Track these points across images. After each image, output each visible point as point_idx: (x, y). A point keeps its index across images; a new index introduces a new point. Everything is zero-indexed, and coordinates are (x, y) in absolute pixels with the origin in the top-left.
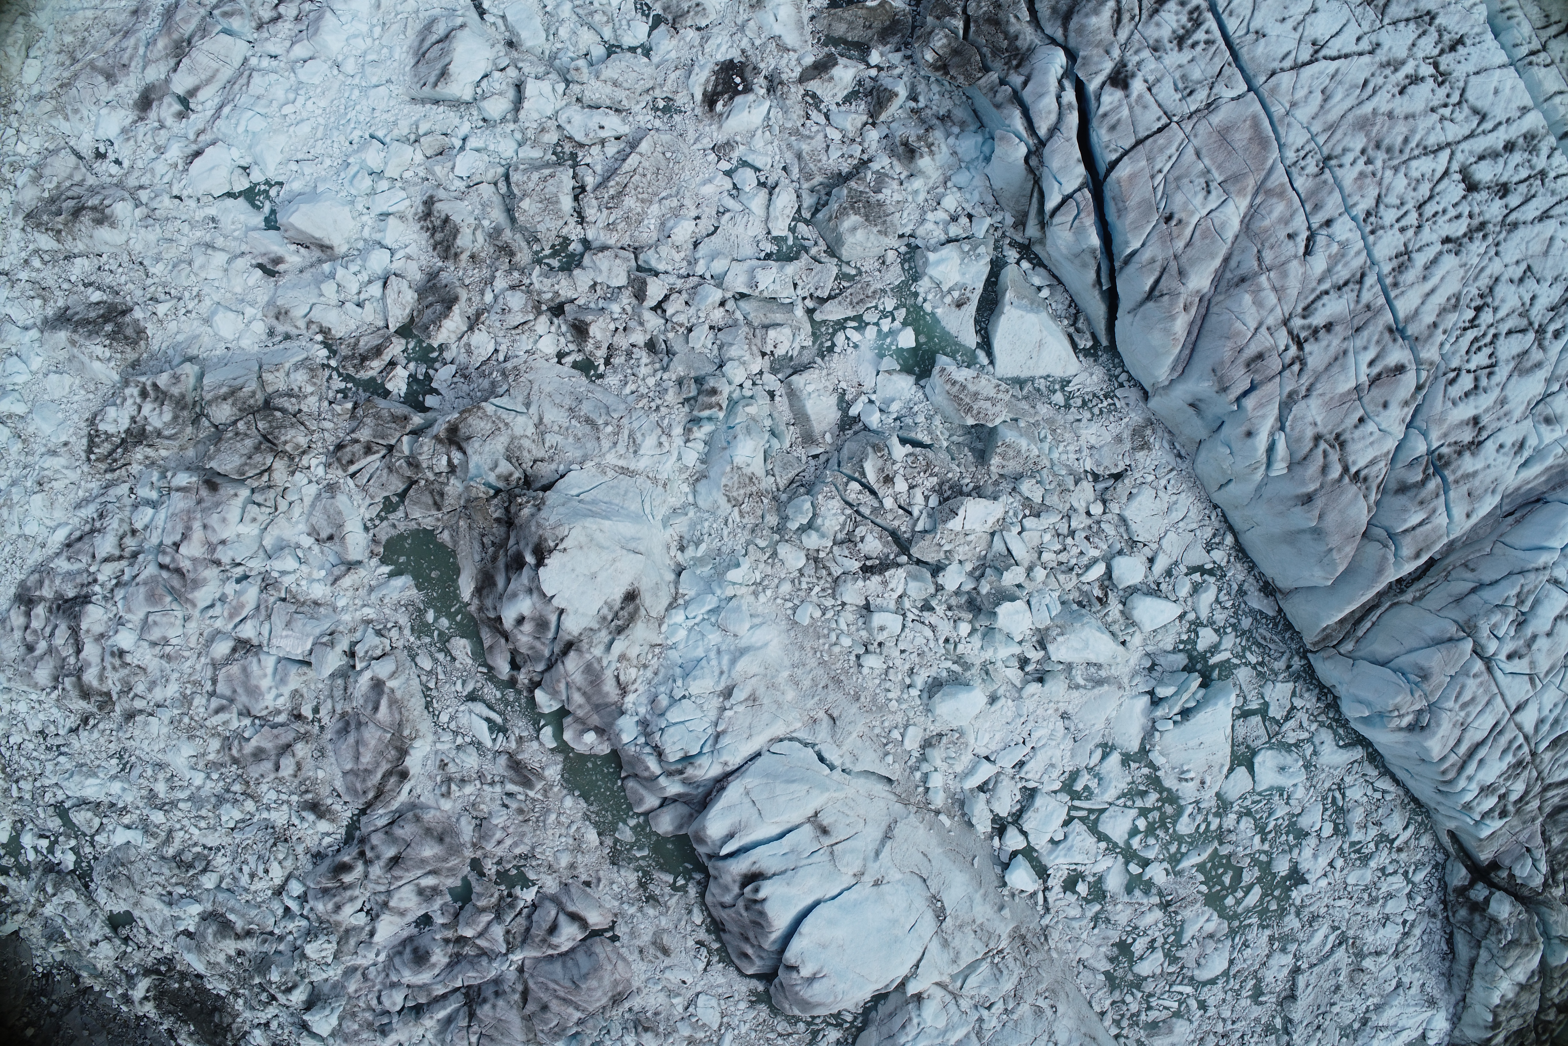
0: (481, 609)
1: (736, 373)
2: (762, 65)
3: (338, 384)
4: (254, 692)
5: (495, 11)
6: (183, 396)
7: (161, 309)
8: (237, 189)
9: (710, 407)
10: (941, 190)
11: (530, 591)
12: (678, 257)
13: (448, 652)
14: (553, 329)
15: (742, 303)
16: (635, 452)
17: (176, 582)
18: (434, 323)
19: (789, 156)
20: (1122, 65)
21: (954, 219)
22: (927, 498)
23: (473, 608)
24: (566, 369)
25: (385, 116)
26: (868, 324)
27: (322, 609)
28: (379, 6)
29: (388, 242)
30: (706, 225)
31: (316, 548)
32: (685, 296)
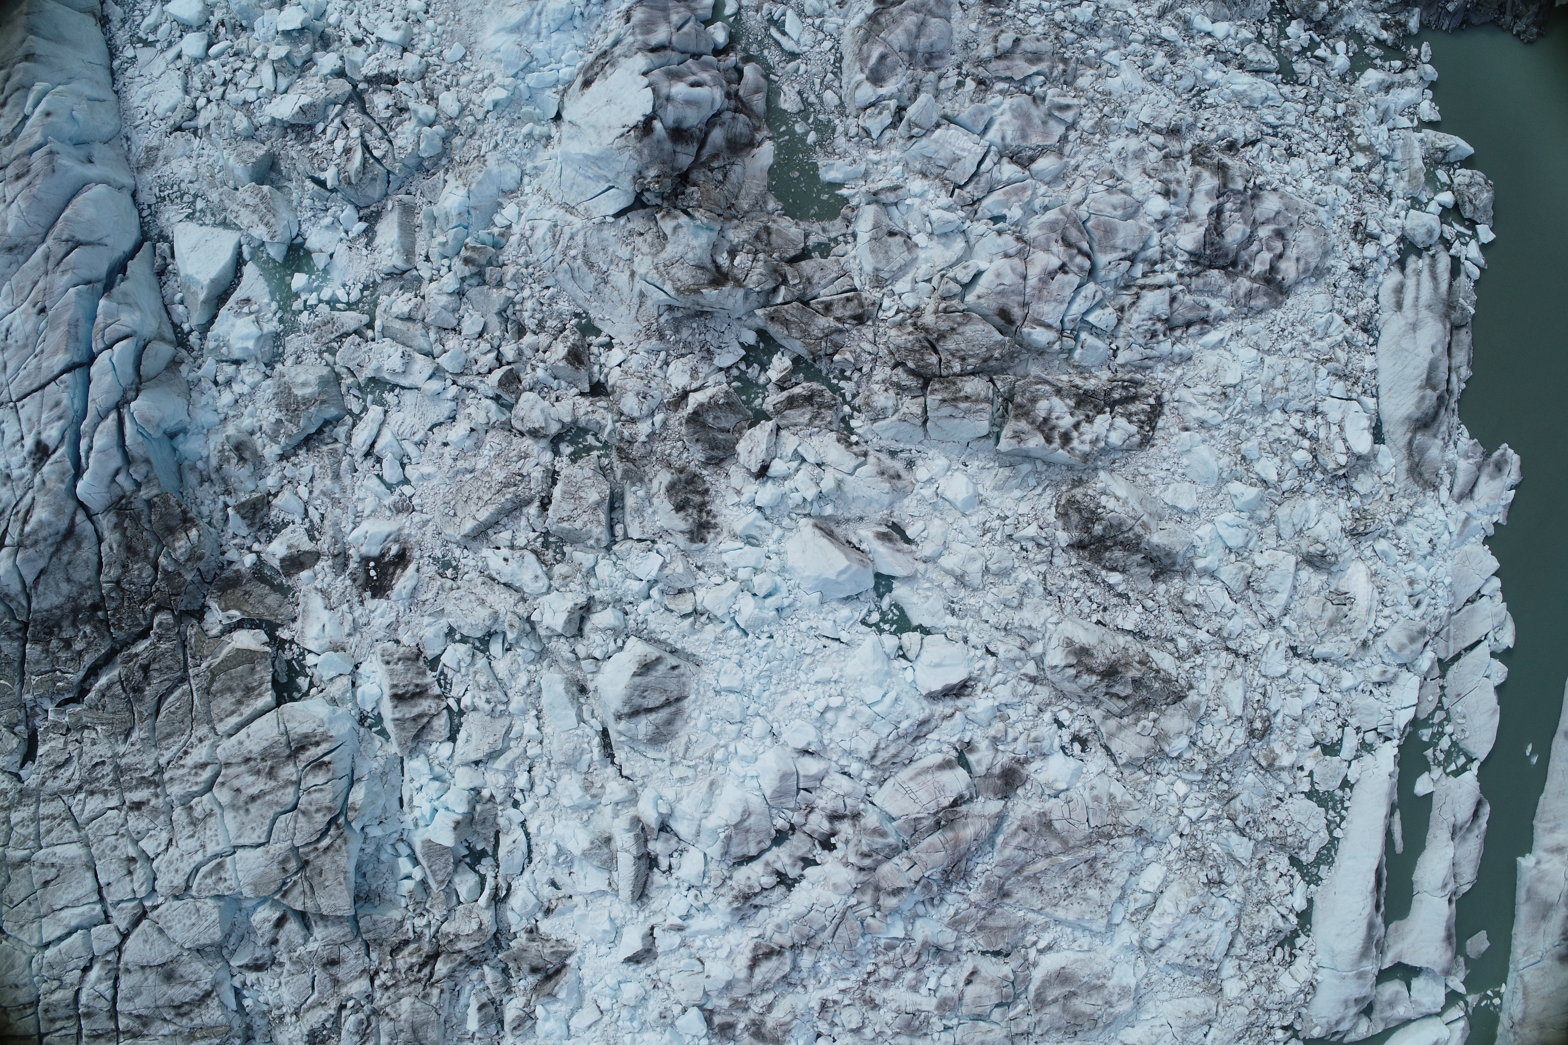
0: (757, 129)
1: (450, 282)
2: (348, 582)
3: (848, 387)
4: (1021, 114)
5: (588, 729)
6: (1016, 417)
7: (1032, 531)
8: (917, 635)
9: (474, 249)
10: (231, 413)
11: (668, 99)
12: (472, 410)
13: (804, 101)
14: (606, 370)
15: (426, 346)
16: (556, 226)
17: (1074, 234)
18: (716, 403)
19: (347, 480)
20: (37, 467)
21: (229, 383)
22: (324, 131)
23: (765, 133)
24: (606, 329)
25: (728, 653)
26: (328, 303)
27: (918, 166)
28: (712, 784)
29: (755, 513)
30: (440, 435)
31: (912, 229)
32: (475, 368)
